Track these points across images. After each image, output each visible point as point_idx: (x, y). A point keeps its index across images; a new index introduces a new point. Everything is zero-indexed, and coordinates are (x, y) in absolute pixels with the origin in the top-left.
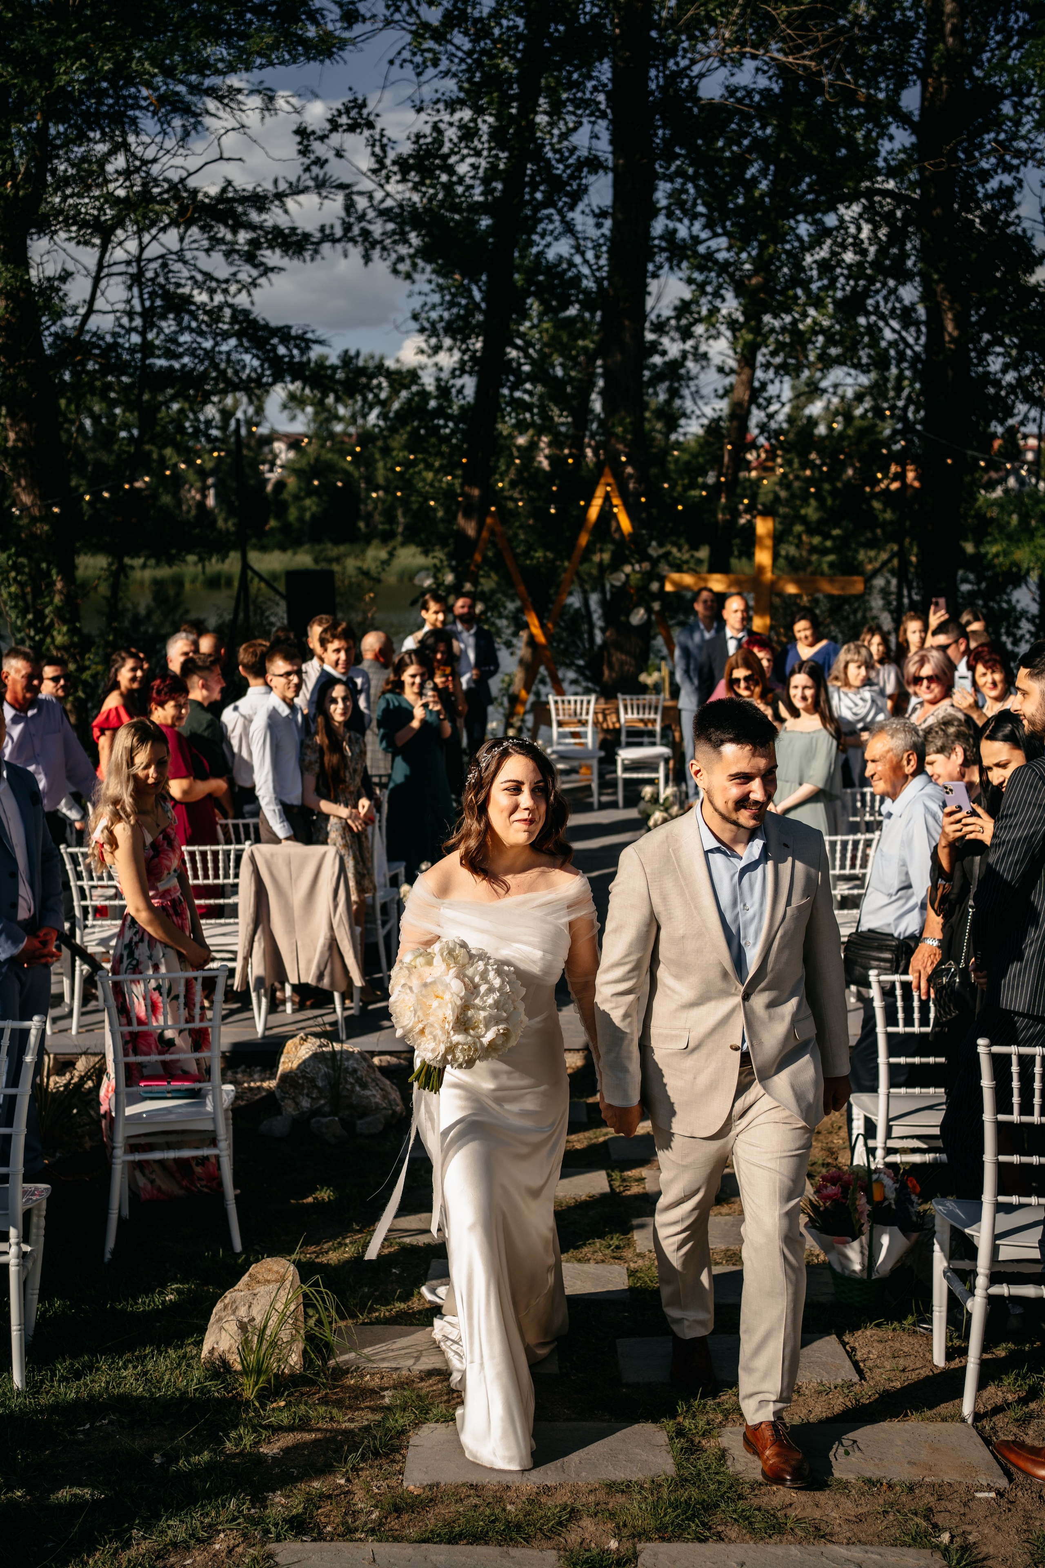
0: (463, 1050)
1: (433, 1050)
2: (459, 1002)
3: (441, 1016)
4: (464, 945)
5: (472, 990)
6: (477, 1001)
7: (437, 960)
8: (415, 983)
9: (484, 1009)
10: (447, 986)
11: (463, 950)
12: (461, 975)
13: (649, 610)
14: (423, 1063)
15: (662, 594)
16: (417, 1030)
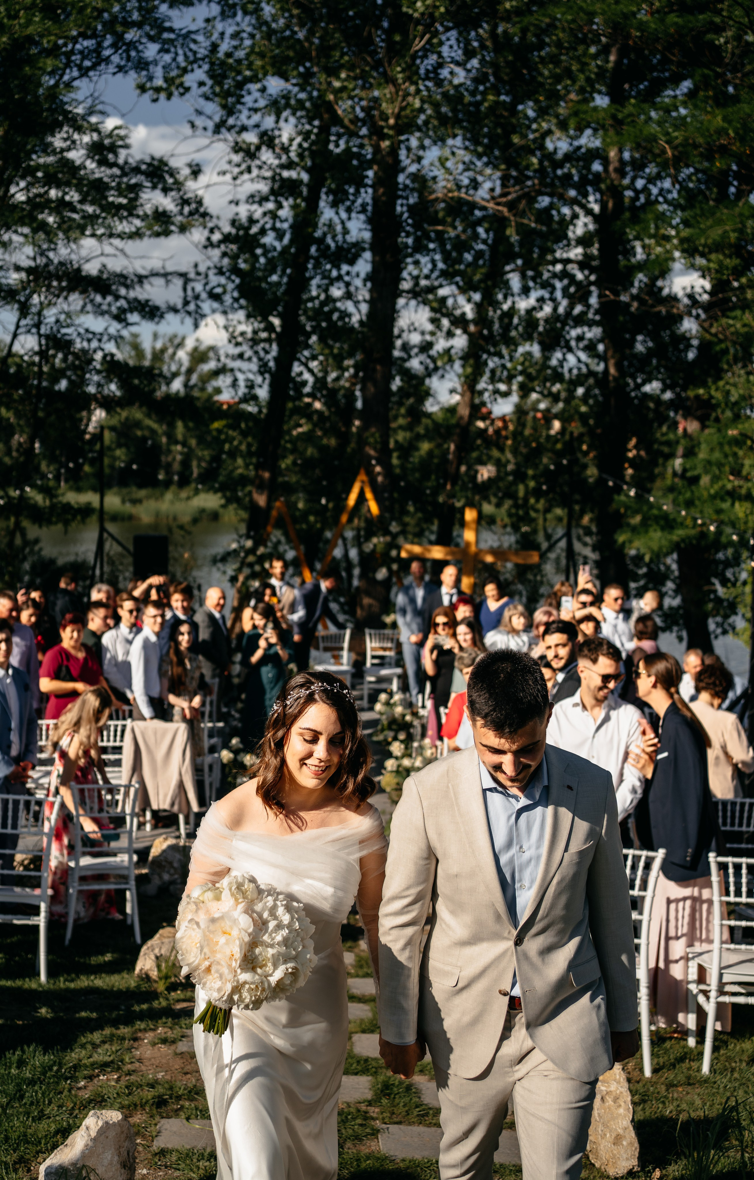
0: (250, 990)
1: (219, 990)
2: (247, 939)
3: (228, 953)
4: (253, 880)
5: (261, 925)
6: (266, 938)
7: (226, 895)
8: (202, 918)
9: (272, 946)
10: (235, 921)
11: (252, 885)
12: (249, 911)
13: (390, 570)
14: (209, 1003)
15: (398, 559)
16: (203, 967)
